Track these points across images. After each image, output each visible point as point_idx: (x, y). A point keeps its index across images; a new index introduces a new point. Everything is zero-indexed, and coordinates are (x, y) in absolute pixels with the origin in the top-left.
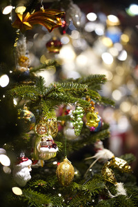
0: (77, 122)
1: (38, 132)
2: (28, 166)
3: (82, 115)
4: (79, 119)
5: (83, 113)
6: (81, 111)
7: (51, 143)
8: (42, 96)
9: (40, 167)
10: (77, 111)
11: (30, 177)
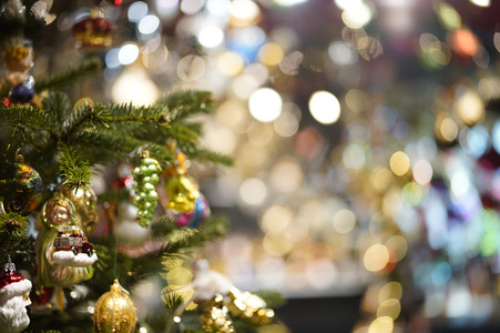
0: (143, 194)
1: (50, 219)
2: (22, 294)
3: (155, 176)
4: (148, 186)
5: (159, 174)
6: (152, 167)
7: (78, 242)
8: (59, 134)
9: (56, 312)
10: (144, 168)
11: (27, 320)
